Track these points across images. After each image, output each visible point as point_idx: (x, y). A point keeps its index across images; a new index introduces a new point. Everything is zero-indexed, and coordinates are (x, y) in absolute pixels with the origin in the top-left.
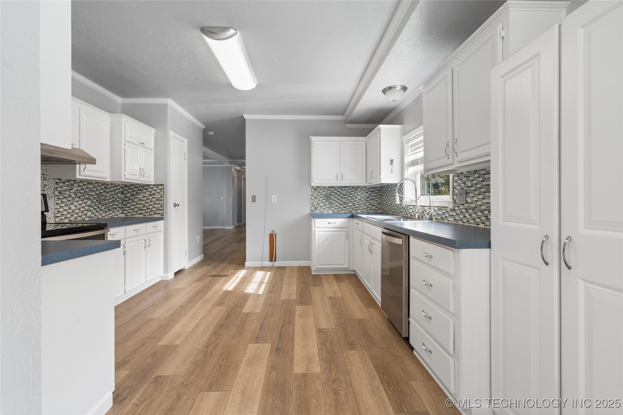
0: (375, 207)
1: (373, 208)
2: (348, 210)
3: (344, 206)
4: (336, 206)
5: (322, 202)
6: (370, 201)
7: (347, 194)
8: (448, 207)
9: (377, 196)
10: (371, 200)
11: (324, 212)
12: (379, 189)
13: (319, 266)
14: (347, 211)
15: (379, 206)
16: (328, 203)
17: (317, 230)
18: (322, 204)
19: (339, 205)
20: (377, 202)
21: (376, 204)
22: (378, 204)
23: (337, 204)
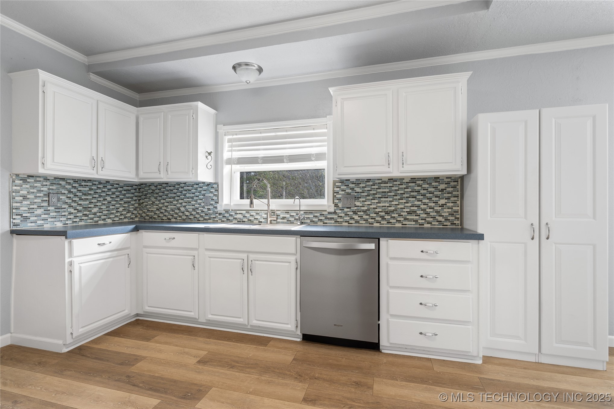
0: (130, 214)
1: (129, 215)
2: (91, 221)
3: (85, 213)
4: (70, 213)
5: (40, 207)
6: (124, 205)
7: (90, 192)
9: (134, 198)
10: (125, 203)
11: (45, 226)
12: (136, 187)
14: (90, 222)
15: (136, 212)
16: (53, 208)
18: (39, 211)
19: (76, 211)
20: (133, 206)
21: (133, 209)
22: (135, 209)
23: (72, 210)
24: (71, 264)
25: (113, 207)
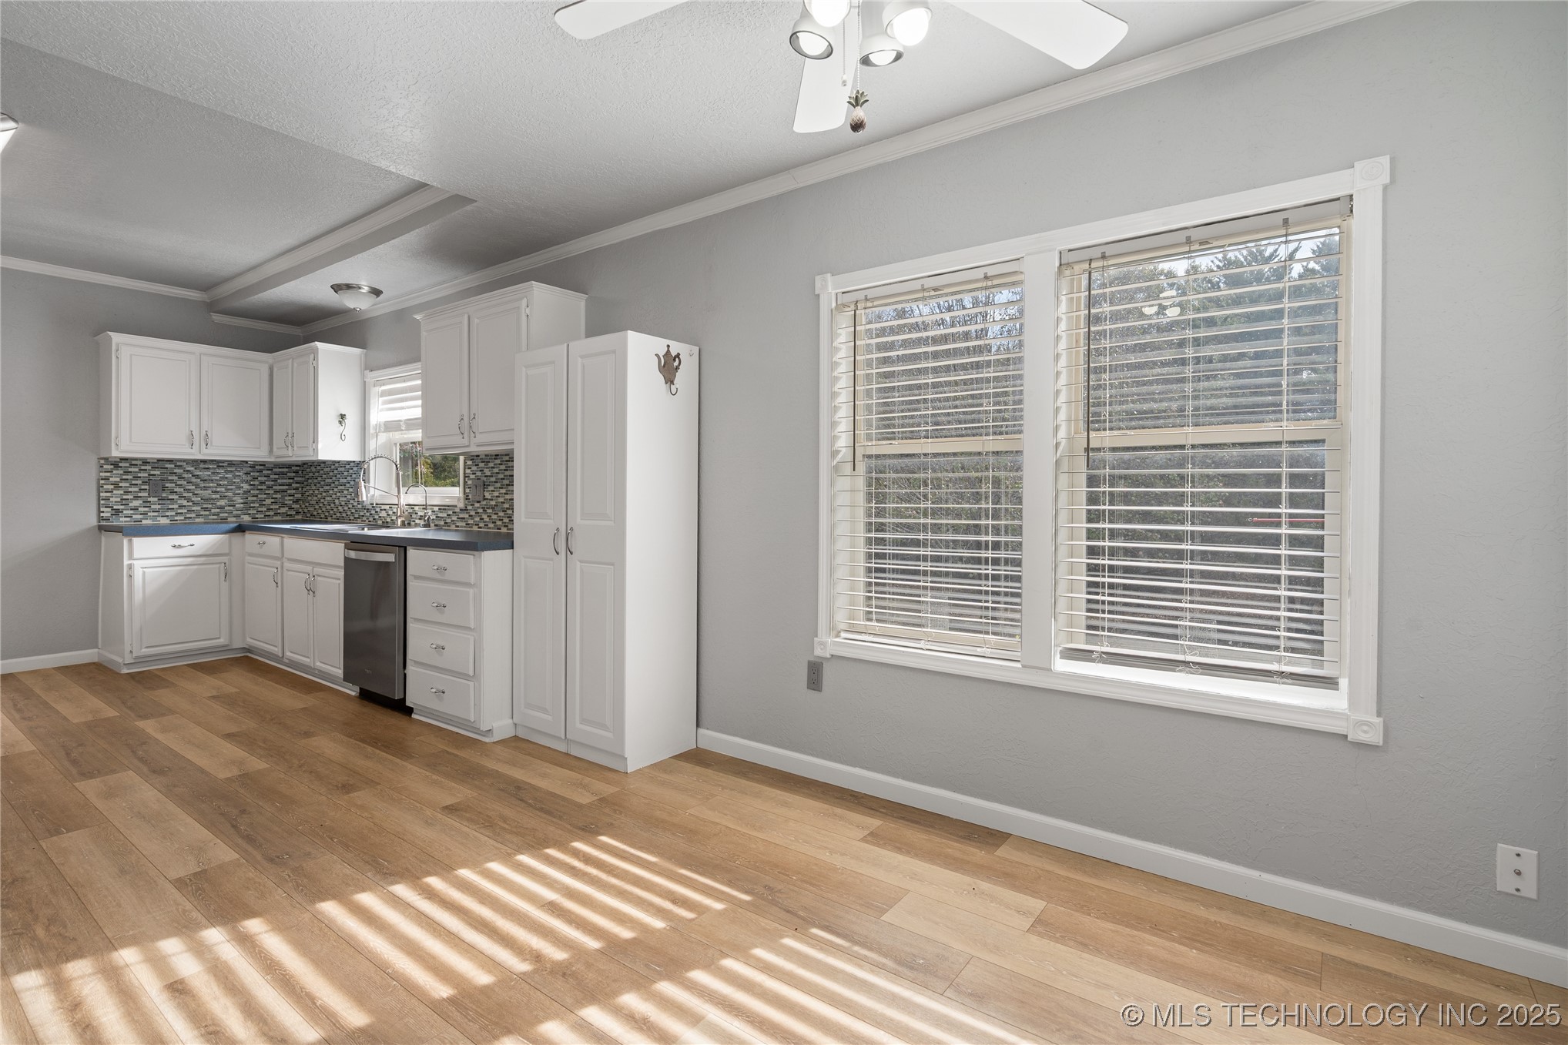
0: (287, 509)
1: (283, 510)
2: (215, 517)
3: (205, 506)
4: (181, 506)
5: (136, 497)
6: (274, 496)
7: (213, 478)
8: (456, 506)
9: (293, 485)
10: (276, 492)
11: (144, 522)
12: (298, 468)
13: (144, 650)
14: (214, 519)
15: (298, 506)
16: (156, 499)
17: (137, 564)
18: (136, 503)
19: (191, 504)
20: (291, 498)
21: (291, 502)
22: (296, 501)
23: (185, 503)
24: (130, 567)
25: (255, 498)
